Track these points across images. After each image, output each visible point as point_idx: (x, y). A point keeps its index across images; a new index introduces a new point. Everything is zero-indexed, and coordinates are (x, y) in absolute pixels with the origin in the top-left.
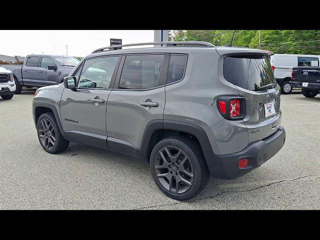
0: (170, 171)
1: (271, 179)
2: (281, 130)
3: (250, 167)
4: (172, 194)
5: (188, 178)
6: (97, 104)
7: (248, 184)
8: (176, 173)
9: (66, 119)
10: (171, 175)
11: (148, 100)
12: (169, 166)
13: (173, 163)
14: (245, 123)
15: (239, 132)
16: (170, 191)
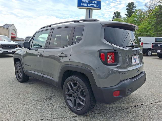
0: (73, 96)
1: (137, 102)
2: (143, 73)
3: (121, 96)
4: (74, 110)
5: (83, 101)
6: (38, 56)
7: (123, 105)
8: (76, 97)
9: (26, 65)
10: (74, 98)
11: (62, 54)
12: (73, 93)
13: (75, 92)
14: (118, 68)
15: (115, 73)
16: (73, 108)
